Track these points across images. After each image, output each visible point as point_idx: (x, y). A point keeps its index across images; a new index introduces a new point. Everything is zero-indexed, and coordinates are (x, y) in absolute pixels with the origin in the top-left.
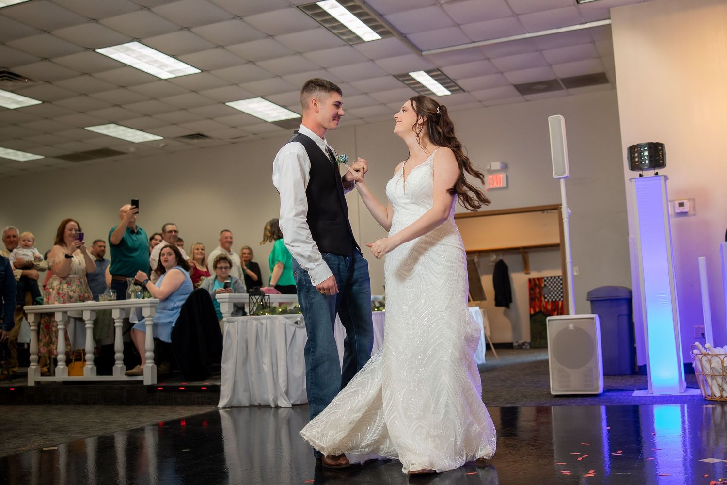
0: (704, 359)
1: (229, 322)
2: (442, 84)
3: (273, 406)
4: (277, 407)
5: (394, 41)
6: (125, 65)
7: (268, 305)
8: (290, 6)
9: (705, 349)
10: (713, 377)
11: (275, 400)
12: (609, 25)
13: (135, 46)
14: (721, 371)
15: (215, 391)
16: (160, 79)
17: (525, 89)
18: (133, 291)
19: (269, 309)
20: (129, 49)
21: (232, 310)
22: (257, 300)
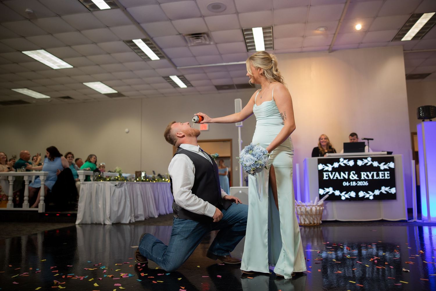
0: (298, 207)
1: (83, 184)
2: (184, 82)
3: (103, 223)
4: (105, 224)
5: (165, 61)
6: (36, 61)
7: (102, 177)
8: (120, 40)
9: (298, 203)
10: (301, 215)
11: (104, 221)
13: (42, 52)
14: (305, 213)
15: (75, 216)
16: (52, 69)
17: (219, 88)
19: (102, 179)
20: (39, 53)
21: (85, 178)
22: (97, 174)
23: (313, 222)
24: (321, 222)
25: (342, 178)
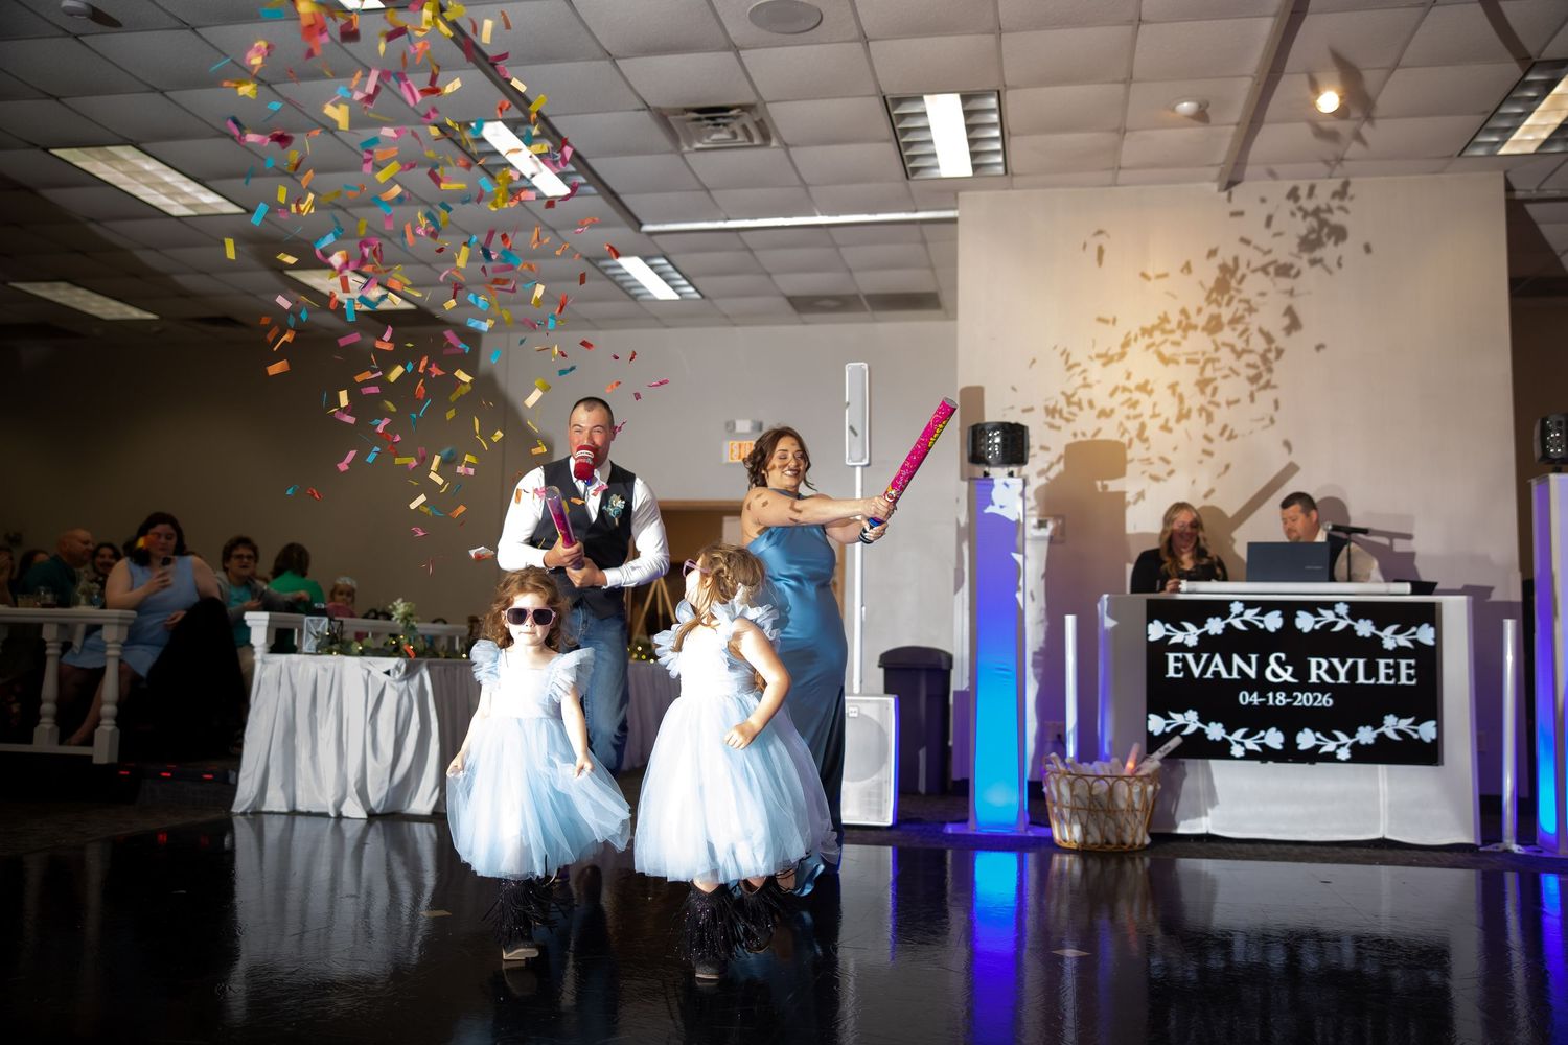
0: (1062, 781)
2: (667, 281)
3: (332, 814)
4: (339, 817)
6: (104, 183)
9: (1065, 764)
10: (1074, 810)
12: (954, 221)
13: (127, 153)
15: (229, 783)
16: (166, 215)
18: (83, 592)
19: (338, 647)
20: (114, 157)
21: (271, 642)
23: (1119, 836)
24: (1147, 841)
25: (1235, 675)
